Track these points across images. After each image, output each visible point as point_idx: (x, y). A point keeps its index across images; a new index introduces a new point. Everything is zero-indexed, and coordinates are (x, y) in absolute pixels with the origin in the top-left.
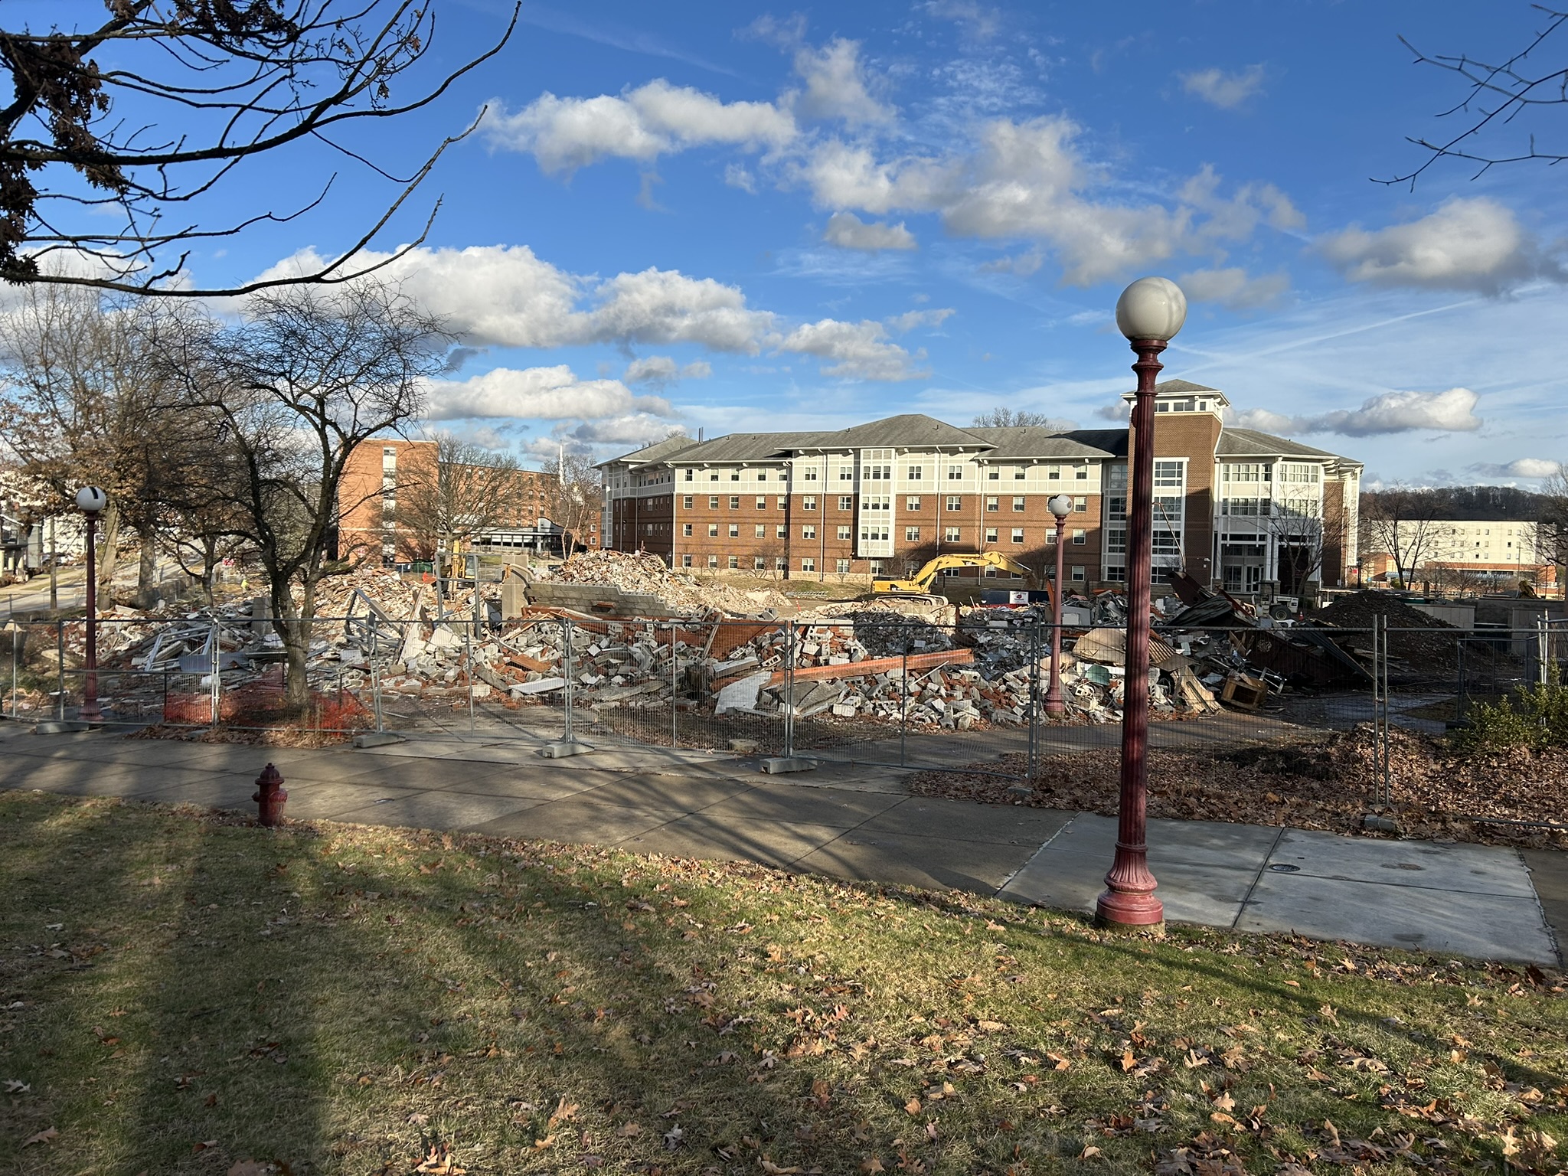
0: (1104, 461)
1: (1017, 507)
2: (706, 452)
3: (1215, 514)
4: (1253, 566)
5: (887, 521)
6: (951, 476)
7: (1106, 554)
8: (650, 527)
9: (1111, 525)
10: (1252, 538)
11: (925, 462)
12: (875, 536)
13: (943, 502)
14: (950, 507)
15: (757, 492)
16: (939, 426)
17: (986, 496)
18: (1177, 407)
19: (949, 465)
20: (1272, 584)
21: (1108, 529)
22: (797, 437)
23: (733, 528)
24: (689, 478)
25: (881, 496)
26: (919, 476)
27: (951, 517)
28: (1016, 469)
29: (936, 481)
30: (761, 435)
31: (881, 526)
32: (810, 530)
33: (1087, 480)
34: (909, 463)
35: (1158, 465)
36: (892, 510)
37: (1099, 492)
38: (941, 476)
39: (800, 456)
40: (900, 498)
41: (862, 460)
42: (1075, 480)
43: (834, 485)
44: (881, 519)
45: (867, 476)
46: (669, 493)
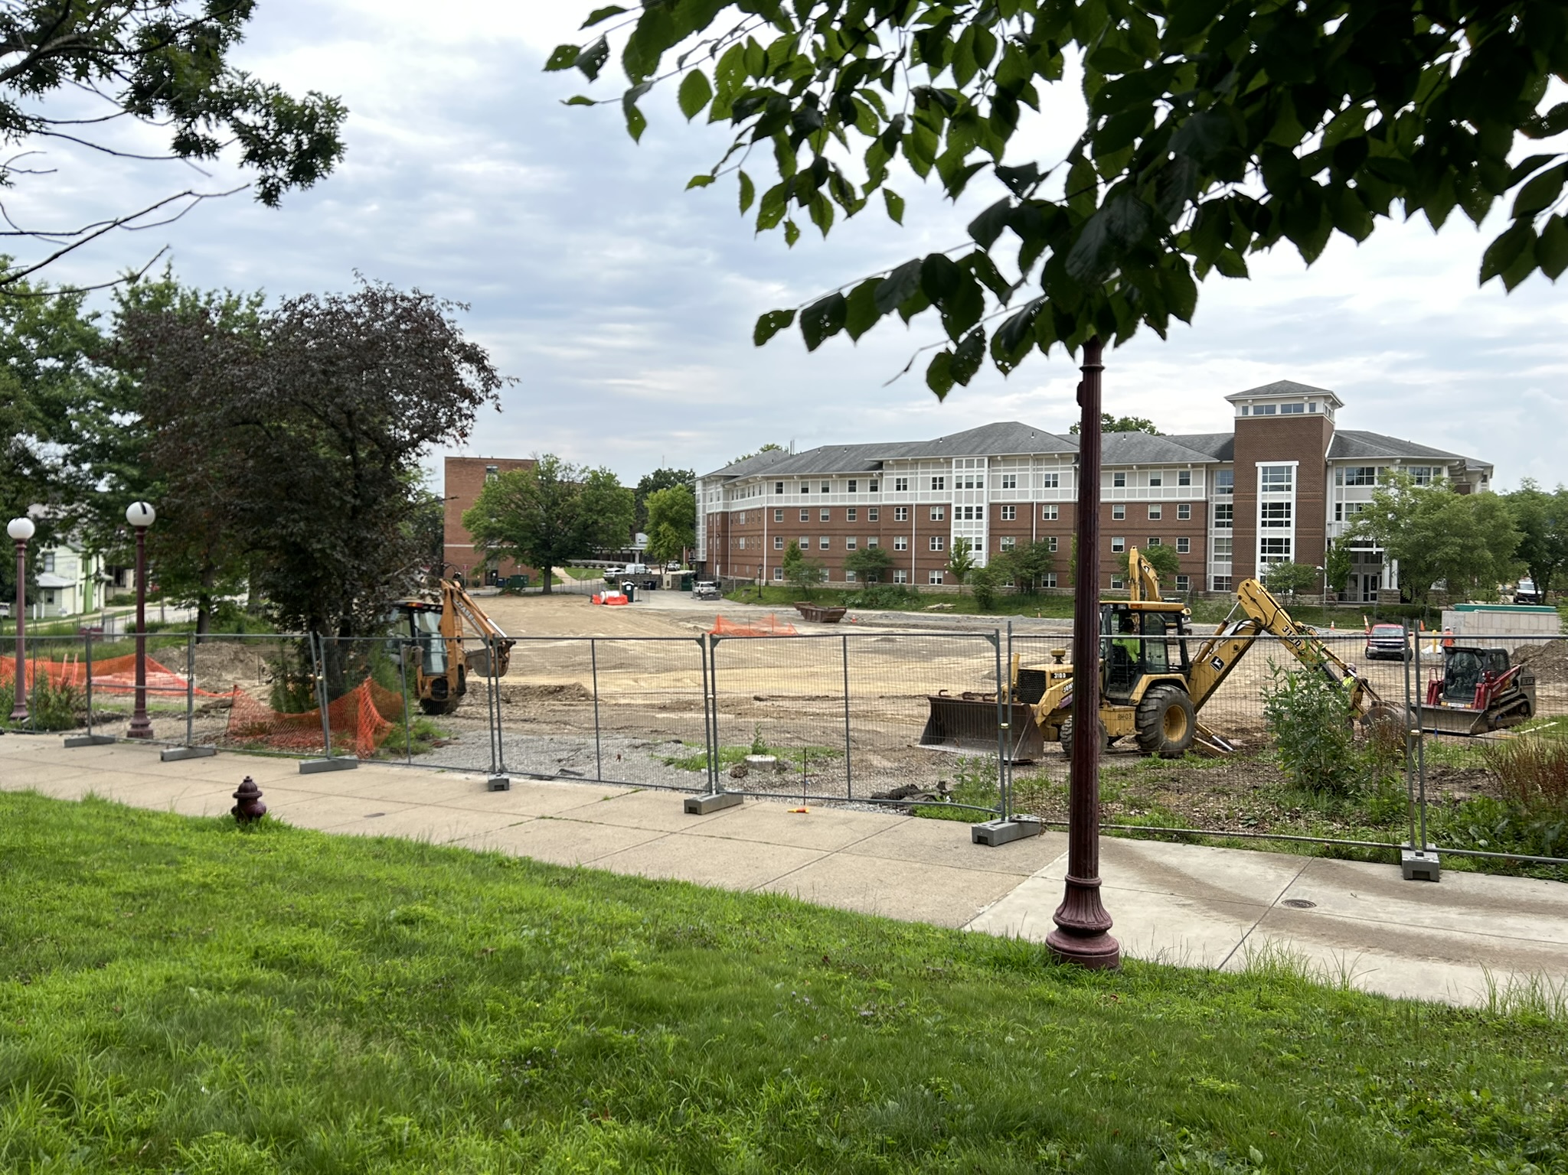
0: (1208, 465)
1: (1118, 515)
2: (797, 465)
3: (1328, 520)
4: (1371, 574)
5: (980, 531)
6: (1047, 484)
7: (1212, 563)
8: (742, 541)
9: (1217, 533)
11: (1019, 470)
13: (1039, 512)
14: (1047, 515)
15: (847, 504)
16: (1034, 432)
18: (1285, 409)
19: (1044, 473)
20: (1390, 593)
21: (1214, 537)
22: (890, 447)
23: (825, 541)
24: (779, 491)
25: (975, 506)
26: (1013, 485)
27: (1047, 526)
28: (1115, 476)
29: (1030, 489)
30: (852, 447)
31: (974, 536)
32: (901, 541)
33: (1191, 487)
34: (1003, 471)
35: (1265, 469)
36: (985, 519)
37: (1203, 498)
38: (1037, 484)
39: (891, 467)
40: (993, 507)
41: (954, 469)
42: (1178, 487)
43: (925, 496)
44: (974, 529)
45: (959, 486)
46: (759, 506)
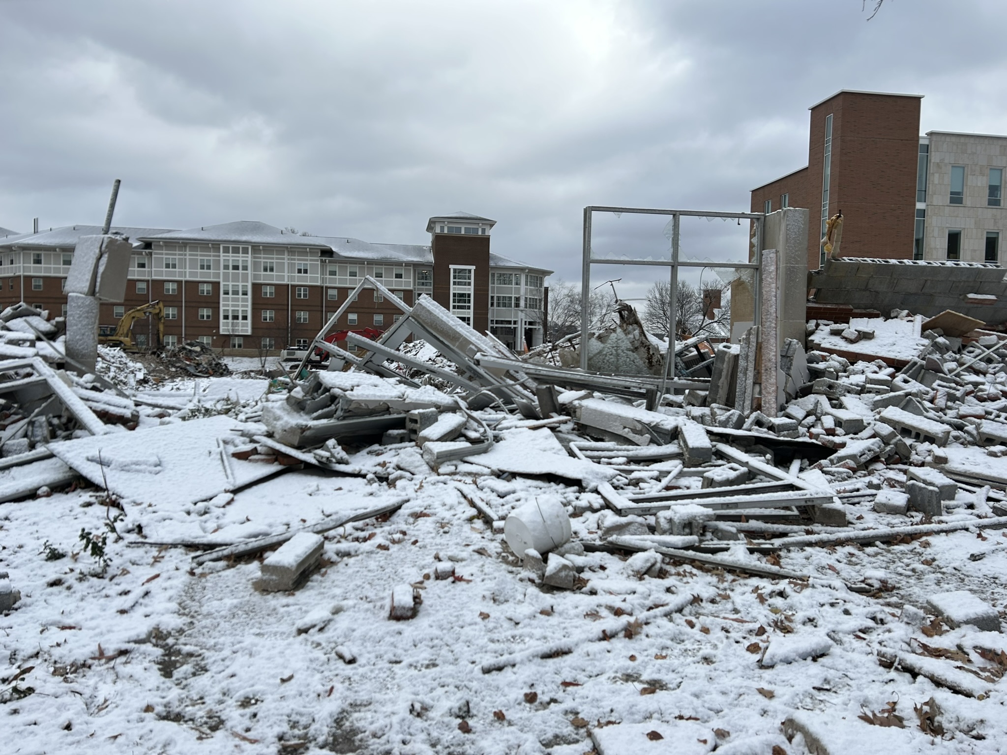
0: (414, 265)
5: (245, 305)
6: (299, 271)
10: (509, 322)
11: (276, 259)
12: (236, 317)
13: (293, 291)
14: (300, 295)
17: (327, 288)
18: (467, 230)
19: (297, 262)
25: (240, 284)
26: (272, 270)
27: (301, 303)
28: (350, 269)
29: (286, 274)
31: (240, 309)
32: (171, 311)
33: (403, 280)
34: (264, 259)
35: (455, 270)
36: (250, 296)
37: (411, 288)
38: (291, 270)
39: (160, 247)
40: (257, 287)
41: (222, 254)
42: (394, 279)
43: (195, 274)
44: (240, 303)
45: (226, 267)
46: (12, 275)
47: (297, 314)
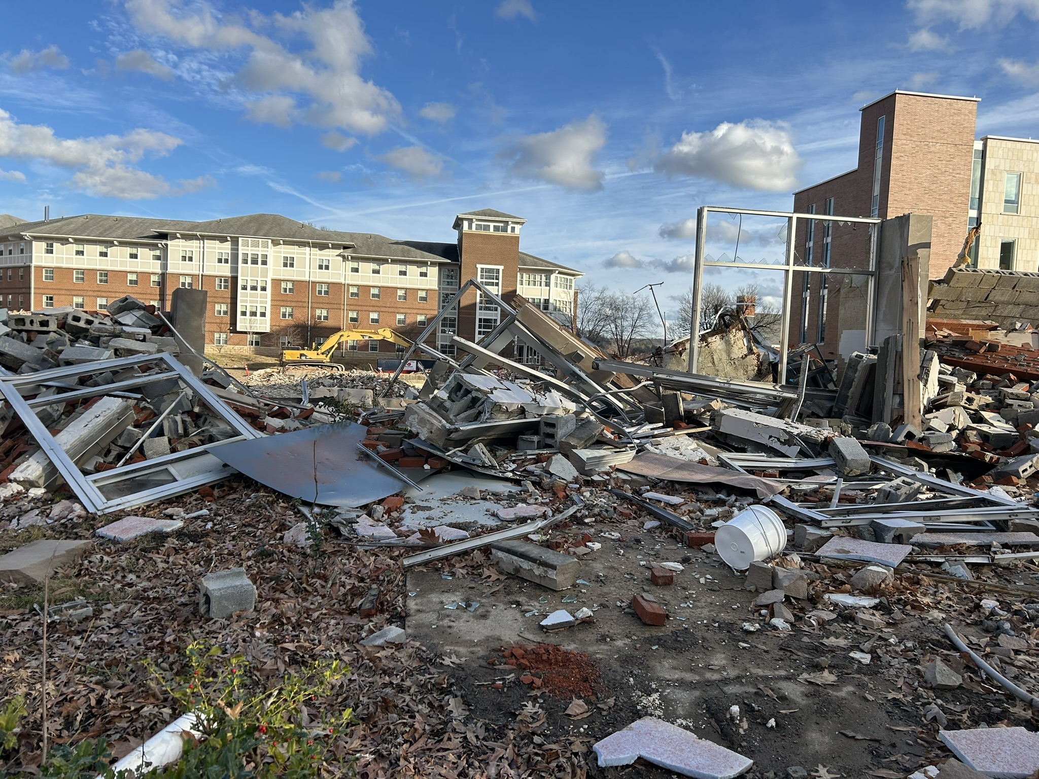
0: (441, 265)
1: (374, 296)
2: (68, 228)
6: (321, 267)
7: (439, 335)
11: (298, 253)
12: (254, 314)
13: (314, 288)
14: (320, 292)
15: (128, 269)
17: (348, 285)
18: (496, 229)
19: (318, 257)
22: (174, 222)
24: (50, 251)
26: (292, 265)
27: (321, 301)
28: (373, 266)
29: (307, 270)
30: (122, 218)
31: (259, 306)
33: (428, 278)
34: (283, 253)
35: (482, 269)
36: (269, 292)
37: (436, 287)
38: (312, 267)
39: (176, 239)
40: (276, 283)
41: (240, 247)
42: (419, 278)
43: (213, 268)
44: (259, 299)
45: (245, 262)
46: (22, 264)
47: (318, 312)
